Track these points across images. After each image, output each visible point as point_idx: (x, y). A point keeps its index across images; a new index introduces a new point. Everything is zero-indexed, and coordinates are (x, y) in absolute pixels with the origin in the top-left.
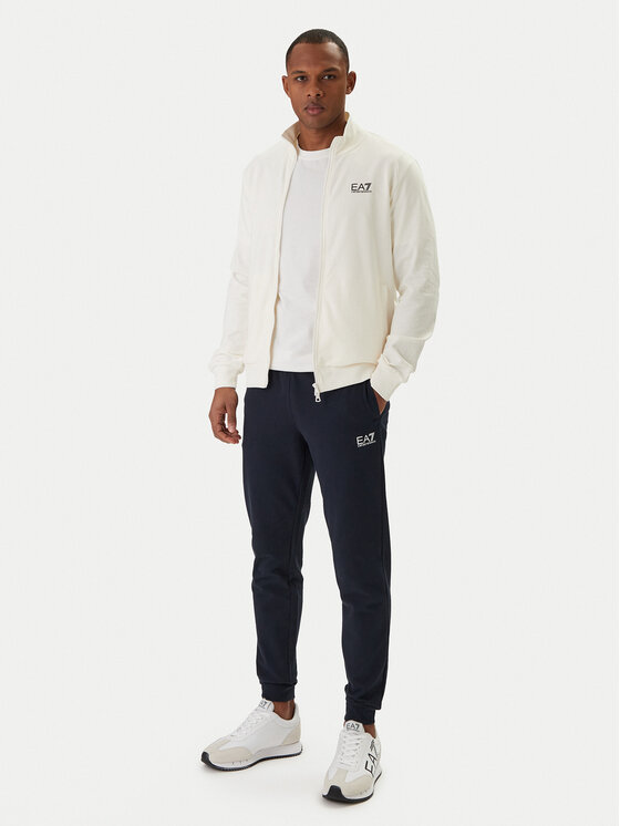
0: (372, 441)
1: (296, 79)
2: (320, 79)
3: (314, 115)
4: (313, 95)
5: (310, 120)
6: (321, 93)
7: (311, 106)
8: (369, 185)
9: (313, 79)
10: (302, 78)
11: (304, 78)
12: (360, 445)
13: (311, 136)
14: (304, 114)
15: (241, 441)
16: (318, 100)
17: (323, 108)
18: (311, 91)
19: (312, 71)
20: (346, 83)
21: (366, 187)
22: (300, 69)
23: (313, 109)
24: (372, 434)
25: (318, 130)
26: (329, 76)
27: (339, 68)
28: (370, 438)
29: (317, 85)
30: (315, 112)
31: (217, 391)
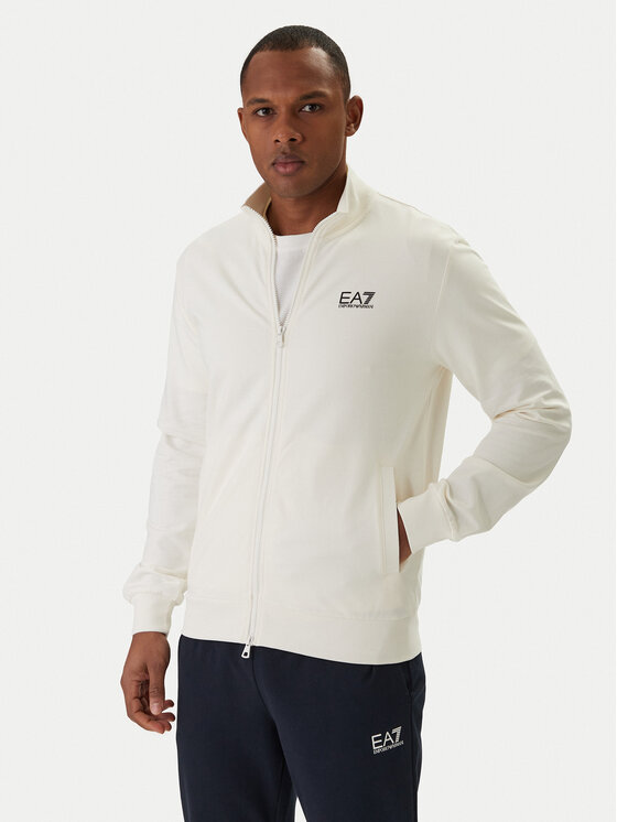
0: (398, 743)
1: (255, 112)
2: (295, 112)
3: (286, 175)
4: (283, 140)
5: (283, 183)
6: (298, 136)
7: (282, 159)
8: (371, 295)
9: (282, 111)
10: (267, 111)
11: (269, 111)
12: (377, 749)
13: (289, 210)
14: (272, 172)
15: (174, 724)
16: (292, 148)
17: (302, 162)
18: (280, 133)
19: (282, 98)
20: (344, 118)
21: (364, 298)
22: (260, 96)
23: (285, 165)
24: (398, 730)
25: (298, 200)
26: (313, 107)
27: (328, 91)
28: (394, 737)
29: (289, 123)
30: (289, 169)
31: (137, 638)
